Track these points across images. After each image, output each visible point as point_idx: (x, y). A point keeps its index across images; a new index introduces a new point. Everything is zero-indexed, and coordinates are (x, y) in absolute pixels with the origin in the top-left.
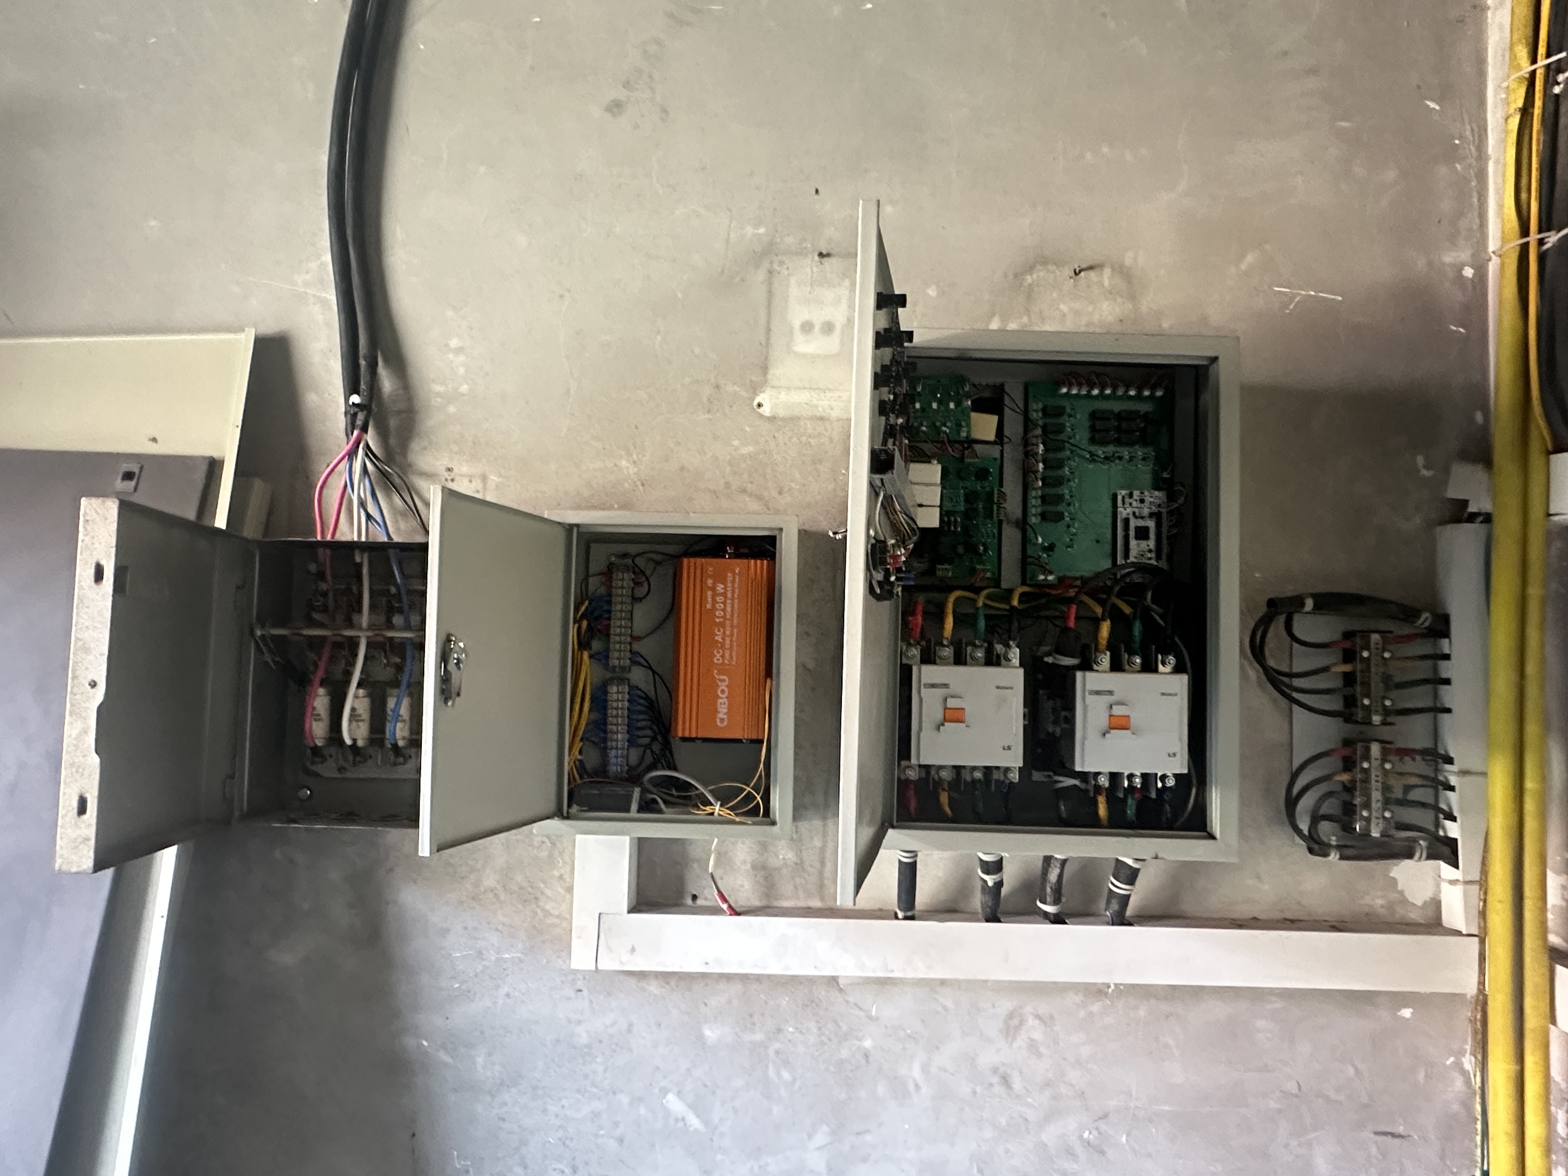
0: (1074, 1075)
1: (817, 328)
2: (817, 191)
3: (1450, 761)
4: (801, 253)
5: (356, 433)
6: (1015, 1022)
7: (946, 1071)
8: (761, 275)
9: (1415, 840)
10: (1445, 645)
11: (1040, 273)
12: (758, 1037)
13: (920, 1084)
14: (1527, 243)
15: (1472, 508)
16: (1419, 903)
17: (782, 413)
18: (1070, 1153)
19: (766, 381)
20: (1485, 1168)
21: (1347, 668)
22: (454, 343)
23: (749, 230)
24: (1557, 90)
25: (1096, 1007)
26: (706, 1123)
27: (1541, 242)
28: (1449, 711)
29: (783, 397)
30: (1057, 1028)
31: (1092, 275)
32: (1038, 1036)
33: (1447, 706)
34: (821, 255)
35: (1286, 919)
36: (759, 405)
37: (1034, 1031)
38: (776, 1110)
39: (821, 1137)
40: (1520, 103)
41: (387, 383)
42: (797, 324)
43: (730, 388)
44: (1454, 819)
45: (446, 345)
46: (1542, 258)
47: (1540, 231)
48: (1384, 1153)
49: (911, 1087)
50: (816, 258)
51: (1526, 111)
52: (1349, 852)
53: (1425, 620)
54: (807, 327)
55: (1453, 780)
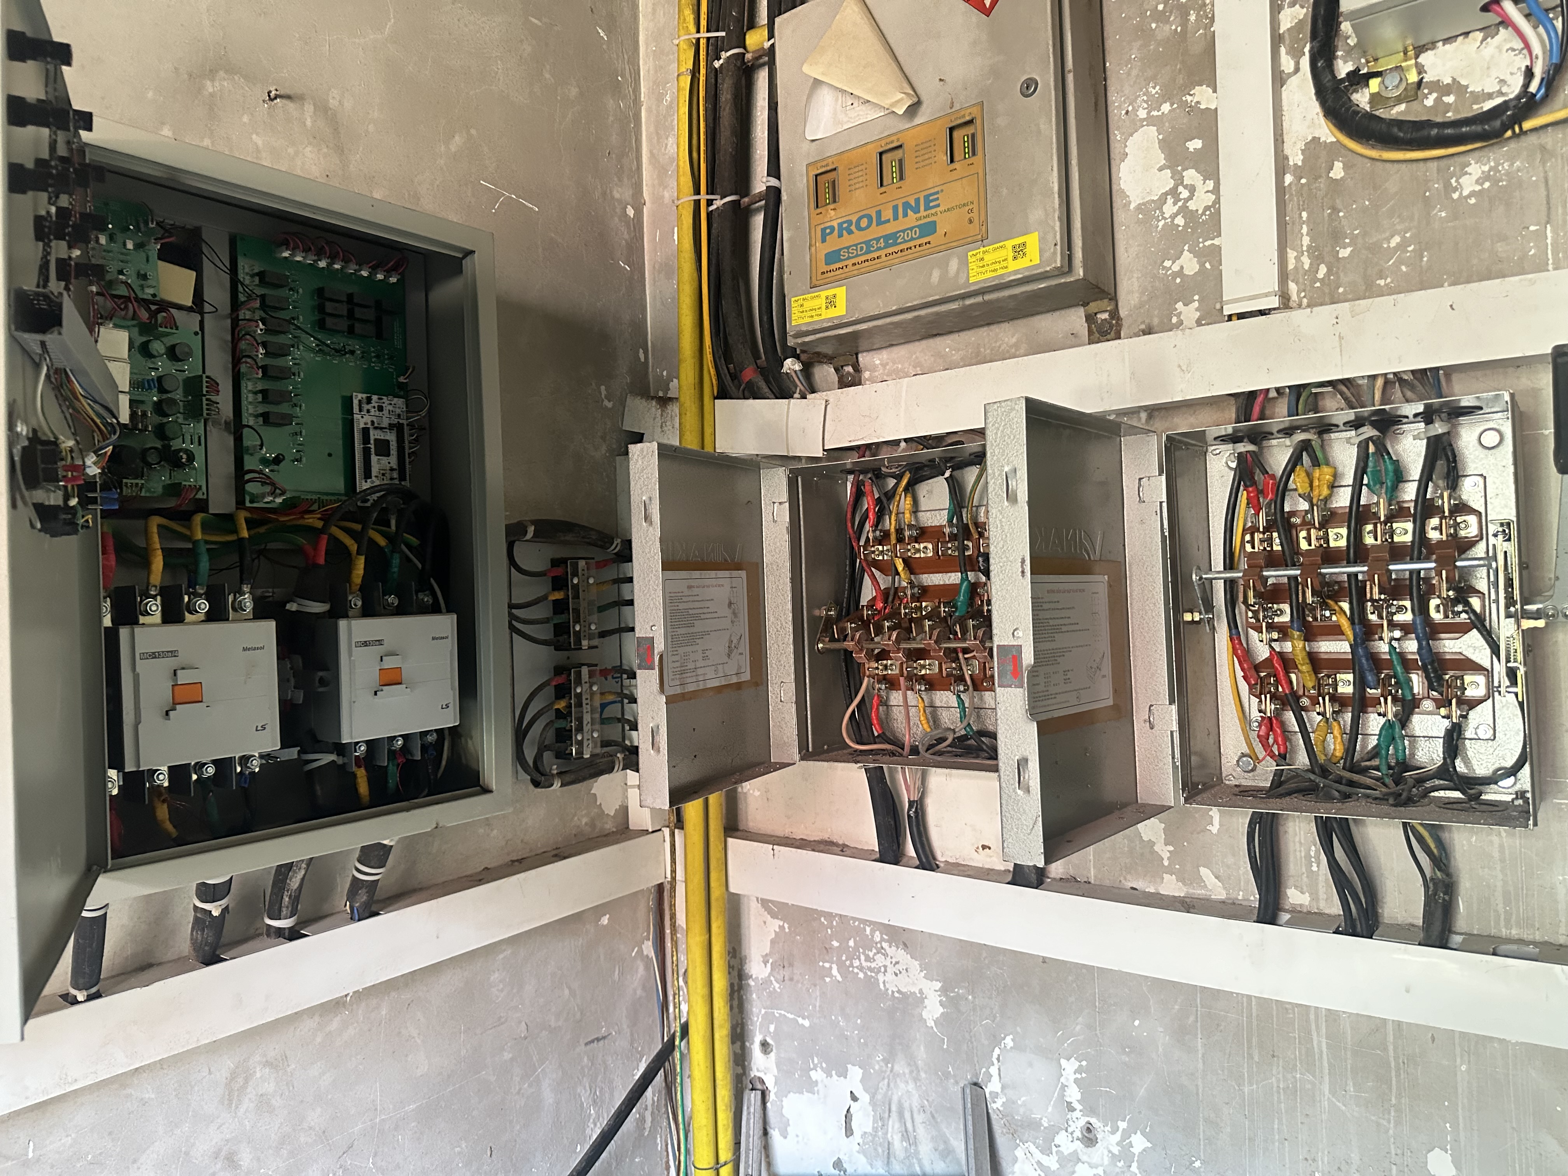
0: (314, 1117)
3: (634, 675)
6: (241, 1081)
9: (613, 755)
10: (628, 569)
11: (223, 82)
14: (699, 200)
16: (613, 812)
21: (558, 595)
24: (717, 64)
27: (709, 203)
28: (631, 629)
30: (290, 1068)
31: (290, 106)
32: (269, 1087)
37: (263, 1082)
40: (690, 66)
47: (708, 192)
48: (592, 1059)
51: (695, 73)
52: (568, 778)
53: (615, 546)
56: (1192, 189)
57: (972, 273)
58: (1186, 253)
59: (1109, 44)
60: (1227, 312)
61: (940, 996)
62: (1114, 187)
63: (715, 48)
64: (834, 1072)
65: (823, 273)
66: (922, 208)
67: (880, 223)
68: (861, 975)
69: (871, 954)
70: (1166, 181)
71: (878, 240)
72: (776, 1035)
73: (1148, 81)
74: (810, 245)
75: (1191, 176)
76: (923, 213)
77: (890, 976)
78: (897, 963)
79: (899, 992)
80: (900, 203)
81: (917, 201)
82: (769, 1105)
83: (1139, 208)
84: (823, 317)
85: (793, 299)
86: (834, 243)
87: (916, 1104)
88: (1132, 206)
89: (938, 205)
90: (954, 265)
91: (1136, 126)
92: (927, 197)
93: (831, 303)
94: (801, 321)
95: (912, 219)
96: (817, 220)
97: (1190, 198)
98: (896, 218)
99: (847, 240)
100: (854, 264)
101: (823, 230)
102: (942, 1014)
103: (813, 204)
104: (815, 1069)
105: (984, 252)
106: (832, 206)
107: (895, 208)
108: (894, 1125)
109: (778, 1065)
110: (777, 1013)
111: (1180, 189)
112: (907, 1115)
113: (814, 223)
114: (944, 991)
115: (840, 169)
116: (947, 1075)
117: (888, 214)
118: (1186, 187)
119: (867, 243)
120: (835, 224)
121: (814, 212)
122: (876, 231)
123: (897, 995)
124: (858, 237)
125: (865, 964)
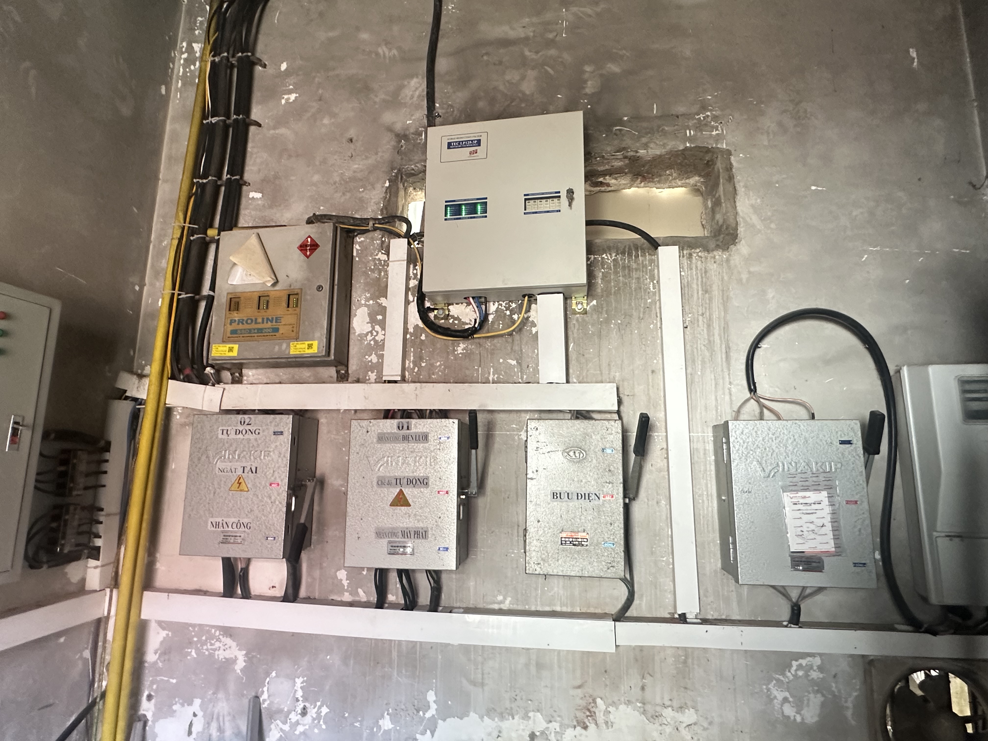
3: (102, 510)
9: (83, 551)
10: (107, 456)
14: (174, 293)
16: (77, 581)
21: (63, 468)
24: (192, 238)
27: (179, 295)
28: (104, 486)
40: (179, 236)
44: (100, 537)
46: (178, 302)
47: (179, 291)
51: (180, 240)
53: (102, 443)
55: (101, 519)
56: (377, 332)
57: (291, 351)
58: (373, 354)
59: (354, 275)
60: (384, 379)
61: (244, 657)
62: (351, 325)
63: (192, 232)
64: (185, 704)
65: (229, 337)
66: (274, 321)
67: (256, 323)
68: (207, 653)
69: (213, 642)
70: (368, 328)
71: (254, 329)
72: (156, 690)
73: (366, 291)
74: (225, 325)
75: (377, 328)
76: (274, 323)
77: (221, 652)
78: (226, 645)
79: (224, 658)
80: (265, 317)
81: (272, 318)
82: (147, 727)
83: (359, 335)
84: (226, 355)
85: (214, 345)
86: (235, 326)
87: (226, 713)
88: (357, 334)
89: (280, 322)
90: (284, 346)
91: (361, 305)
92: (276, 318)
93: (231, 350)
94: (216, 354)
95: (270, 324)
97: (377, 335)
98: (263, 323)
99: (241, 326)
100: (243, 337)
101: (231, 320)
102: (245, 666)
103: (228, 309)
104: (175, 704)
105: (297, 344)
106: (236, 312)
107: (263, 319)
108: (214, 725)
109: (156, 705)
110: (158, 678)
111: (374, 331)
112: (221, 719)
113: (227, 316)
114: (247, 655)
115: (242, 298)
116: (243, 695)
117: (260, 320)
118: (375, 331)
119: (250, 330)
120: (237, 319)
121: (228, 312)
122: (253, 326)
123: (223, 660)
124: (246, 326)
125: (209, 647)
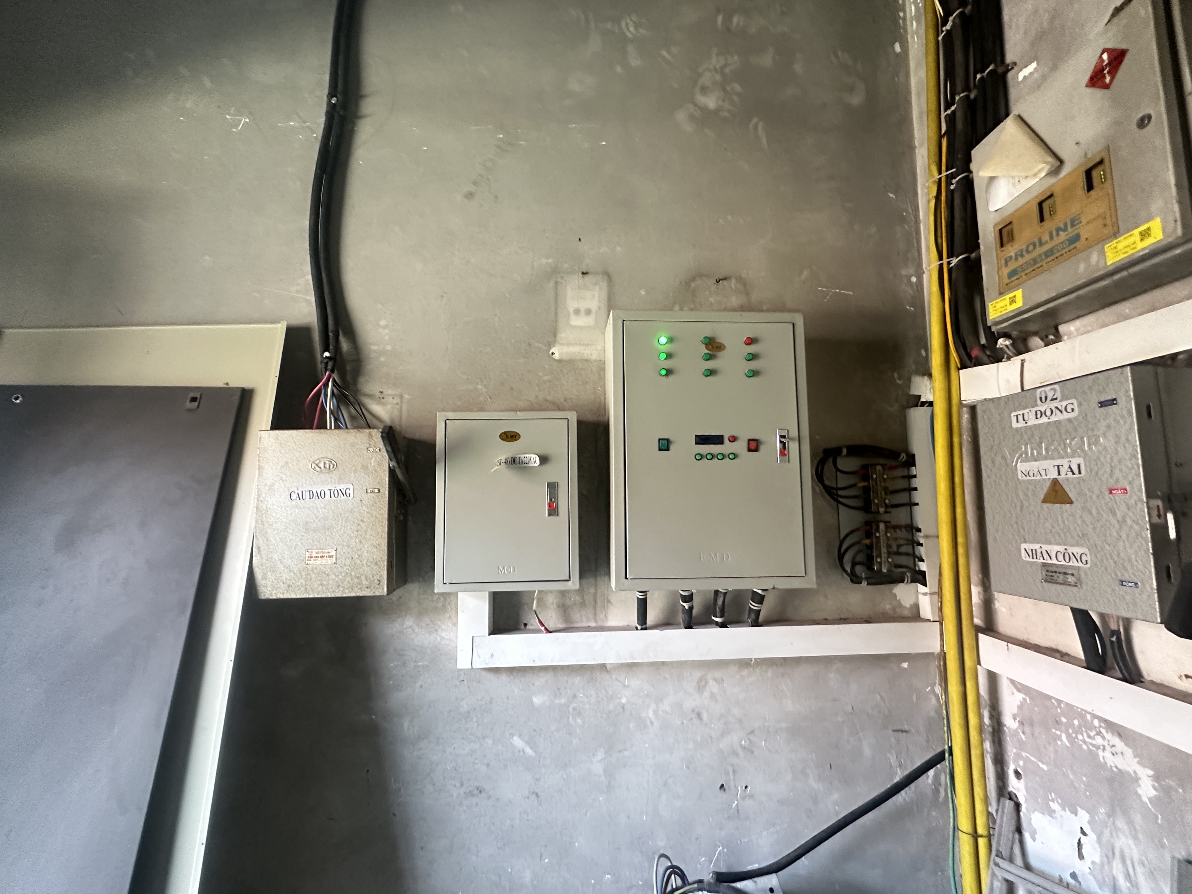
0: (736, 711)
1: (583, 312)
2: (580, 239)
3: (919, 530)
4: (572, 272)
5: (327, 373)
6: (703, 683)
7: (667, 712)
8: (552, 284)
9: (905, 573)
10: (913, 470)
11: (699, 282)
12: (563, 701)
13: (653, 720)
14: (942, 264)
15: (923, 399)
16: (908, 606)
17: (565, 357)
18: (735, 753)
19: (556, 340)
20: (950, 745)
21: (865, 484)
22: (383, 323)
23: (544, 261)
24: (952, 187)
25: (745, 672)
26: (535, 751)
27: (949, 263)
28: (917, 504)
29: (565, 349)
30: (725, 685)
31: (725, 283)
32: (715, 690)
33: (916, 502)
34: (583, 273)
35: (841, 619)
36: (553, 354)
37: (713, 687)
38: (574, 741)
39: (600, 755)
40: (934, 193)
41: (345, 345)
42: (571, 310)
43: (536, 344)
44: (923, 561)
45: (378, 324)
46: (950, 270)
47: (948, 257)
48: (898, 741)
49: (648, 723)
50: (581, 275)
51: (938, 198)
52: (871, 581)
53: (903, 457)
54: (577, 312)
55: (922, 541)
57: (1108, 259)
61: (1152, 781)
63: (950, 178)
64: (1067, 809)
65: (1007, 284)
66: (1069, 227)
67: (1041, 244)
68: (1085, 747)
69: (1092, 734)
71: (1041, 256)
72: (1023, 768)
74: (999, 271)
76: (1070, 230)
77: (1107, 754)
78: (1113, 746)
79: (1116, 767)
80: (1054, 229)
81: (1066, 224)
82: (1021, 813)
84: (1008, 311)
85: (990, 304)
86: (1012, 266)
87: (1135, 858)
89: (1081, 222)
90: (1094, 257)
92: (1072, 220)
93: (1013, 301)
94: (995, 316)
95: (1063, 236)
96: (1001, 254)
98: (1051, 238)
99: (1021, 261)
100: (1026, 274)
101: (1006, 260)
102: (1156, 795)
103: (999, 247)
104: (1053, 801)
105: (1117, 243)
106: (1010, 244)
107: (1051, 234)
108: (1118, 865)
109: (1027, 788)
110: (1024, 754)
112: (1129, 863)
113: (1000, 256)
114: (1157, 778)
115: (1014, 222)
116: (1163, 846)
117: (1046, 238)
119: (1034, 259)
120: (1013, 254)
121: (999, 252)
122: (1039, 251)
123: (1115, 769)
124: (1027, 257)
125: (1087, 740)
